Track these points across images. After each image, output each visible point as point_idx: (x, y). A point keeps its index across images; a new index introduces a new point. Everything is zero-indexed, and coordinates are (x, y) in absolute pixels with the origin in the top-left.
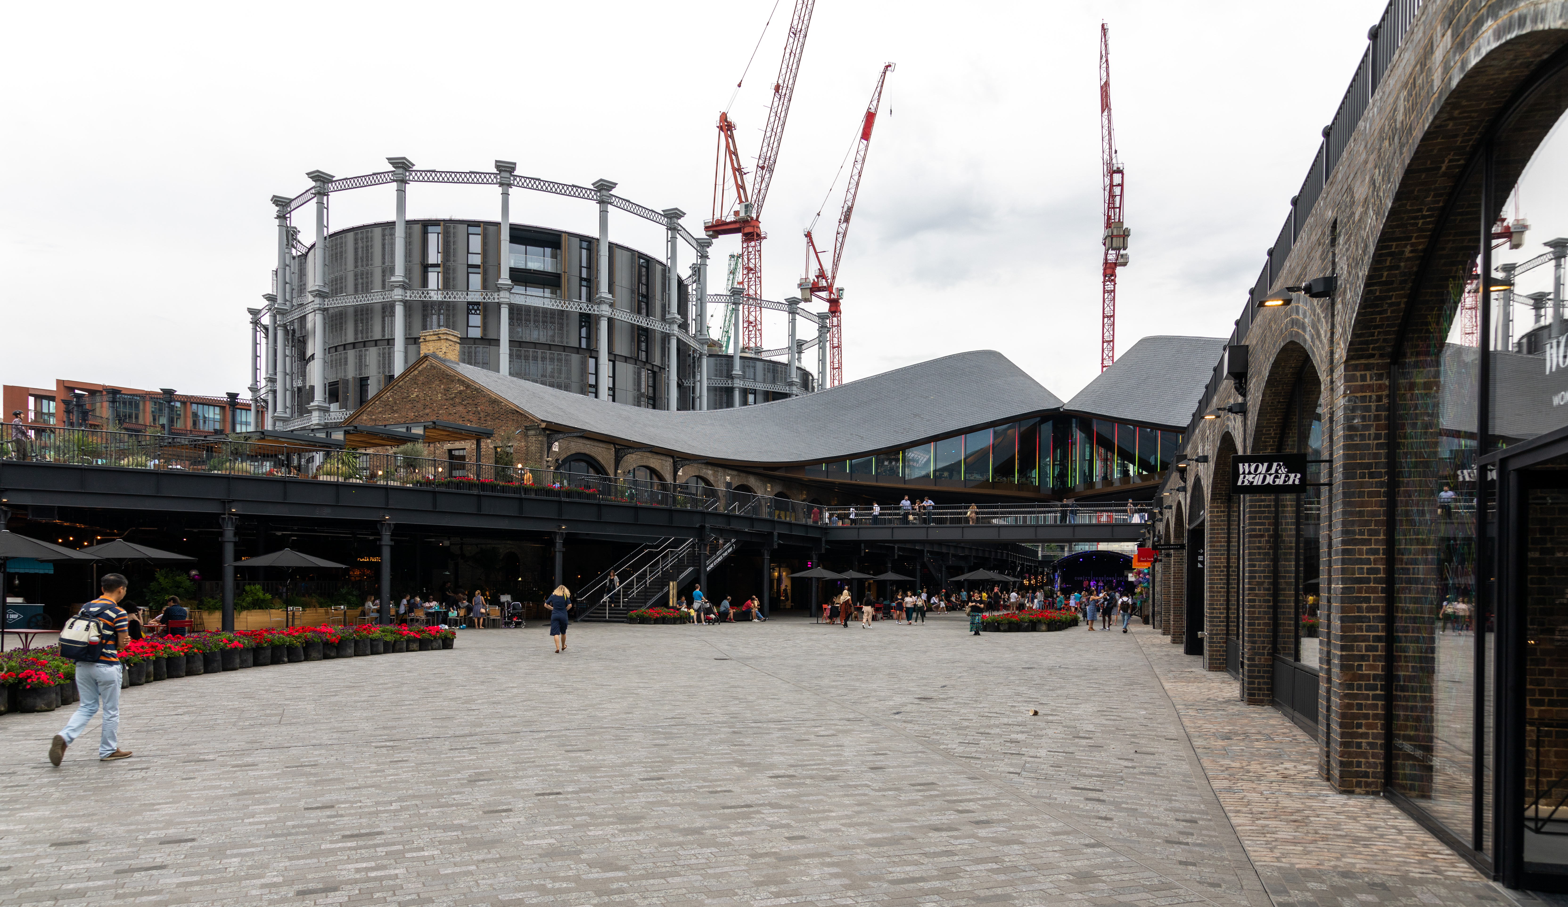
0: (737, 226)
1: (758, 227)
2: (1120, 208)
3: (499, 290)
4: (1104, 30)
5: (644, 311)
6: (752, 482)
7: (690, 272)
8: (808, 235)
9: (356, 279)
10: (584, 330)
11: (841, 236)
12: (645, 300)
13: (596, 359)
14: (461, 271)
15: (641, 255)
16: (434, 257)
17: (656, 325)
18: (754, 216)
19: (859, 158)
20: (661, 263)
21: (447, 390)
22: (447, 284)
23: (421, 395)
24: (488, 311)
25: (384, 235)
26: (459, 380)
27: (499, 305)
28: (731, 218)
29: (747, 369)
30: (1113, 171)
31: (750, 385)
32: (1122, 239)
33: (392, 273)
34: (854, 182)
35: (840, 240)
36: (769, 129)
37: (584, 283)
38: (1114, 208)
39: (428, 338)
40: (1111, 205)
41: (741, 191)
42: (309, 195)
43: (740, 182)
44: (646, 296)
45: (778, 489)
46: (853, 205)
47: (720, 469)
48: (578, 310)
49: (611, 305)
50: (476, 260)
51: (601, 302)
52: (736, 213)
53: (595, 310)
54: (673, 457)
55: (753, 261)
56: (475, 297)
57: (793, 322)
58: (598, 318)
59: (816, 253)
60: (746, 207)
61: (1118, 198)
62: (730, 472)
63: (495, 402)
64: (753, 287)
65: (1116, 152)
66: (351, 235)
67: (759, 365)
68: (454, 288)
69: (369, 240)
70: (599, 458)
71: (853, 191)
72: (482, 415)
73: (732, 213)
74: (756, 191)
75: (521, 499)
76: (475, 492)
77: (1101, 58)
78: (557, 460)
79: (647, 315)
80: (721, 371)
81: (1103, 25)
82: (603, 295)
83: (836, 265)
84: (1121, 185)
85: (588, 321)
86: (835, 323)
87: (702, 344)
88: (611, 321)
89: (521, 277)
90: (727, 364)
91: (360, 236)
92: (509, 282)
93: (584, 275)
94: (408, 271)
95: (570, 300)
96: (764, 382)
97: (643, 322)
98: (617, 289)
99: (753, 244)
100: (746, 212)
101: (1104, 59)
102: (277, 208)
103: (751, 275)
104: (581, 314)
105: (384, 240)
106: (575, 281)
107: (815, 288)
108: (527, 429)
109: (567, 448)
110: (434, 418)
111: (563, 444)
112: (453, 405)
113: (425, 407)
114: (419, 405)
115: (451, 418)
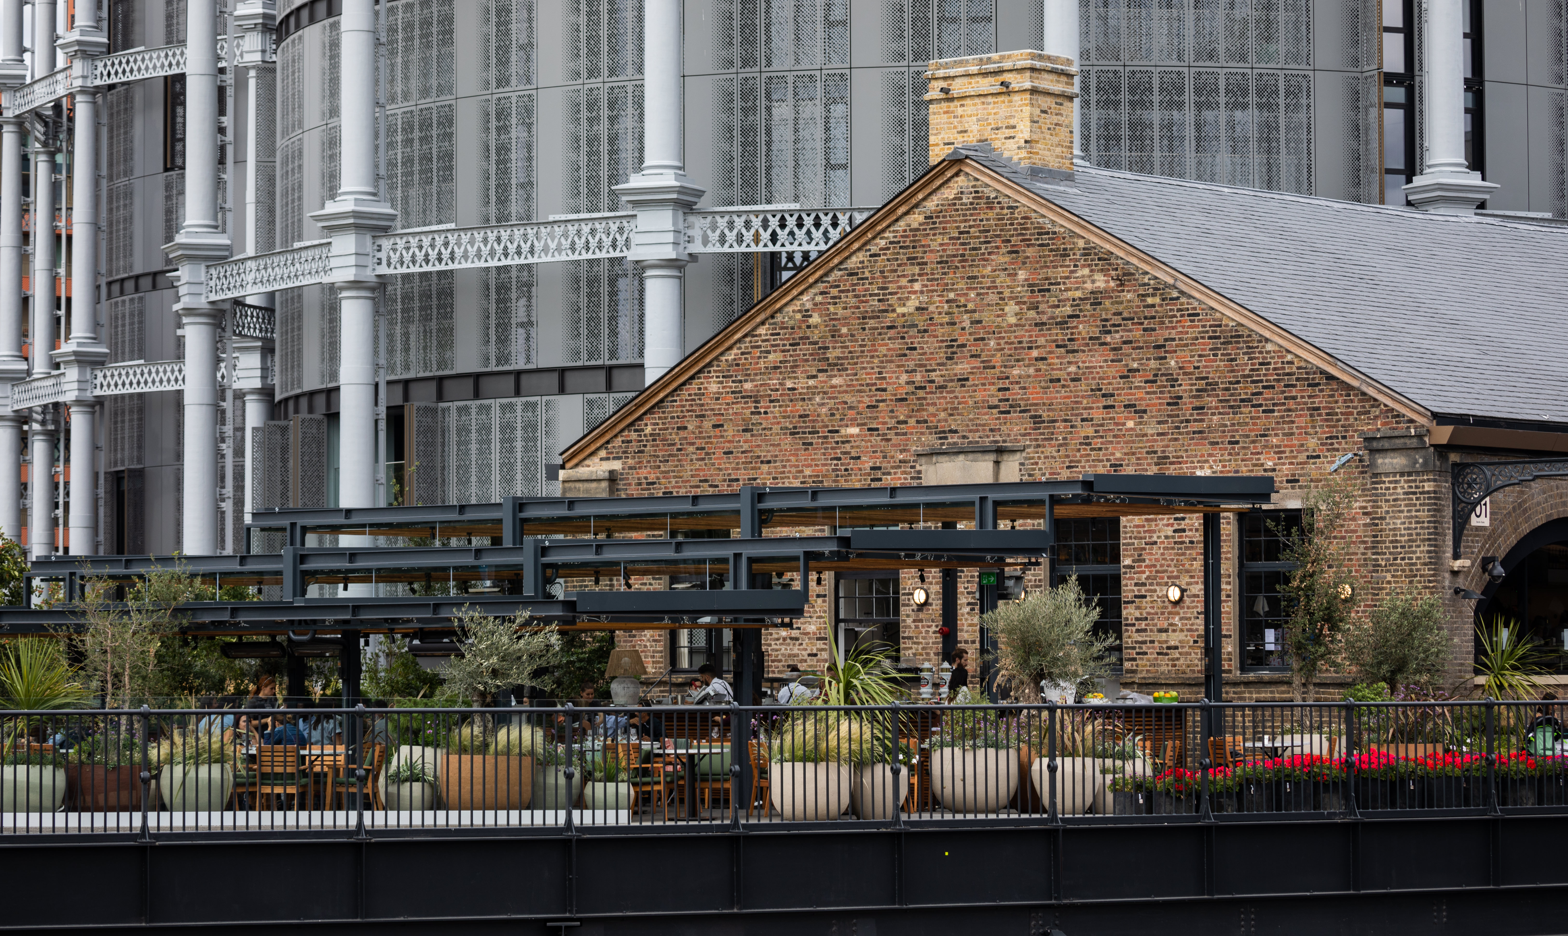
21: (1040, 288)
23: (938, 306)
26: (1093, 252)
63: (1236, 337)
72: (1185, 387)
78: (1486, 562)
108: (1375, 445)
109: (1520, 508)
110: (991, 394)
111: (1507, 498)
112: (1068, 347)
113: (953, 349)
114: (930, 345)
115: (1058, 395)
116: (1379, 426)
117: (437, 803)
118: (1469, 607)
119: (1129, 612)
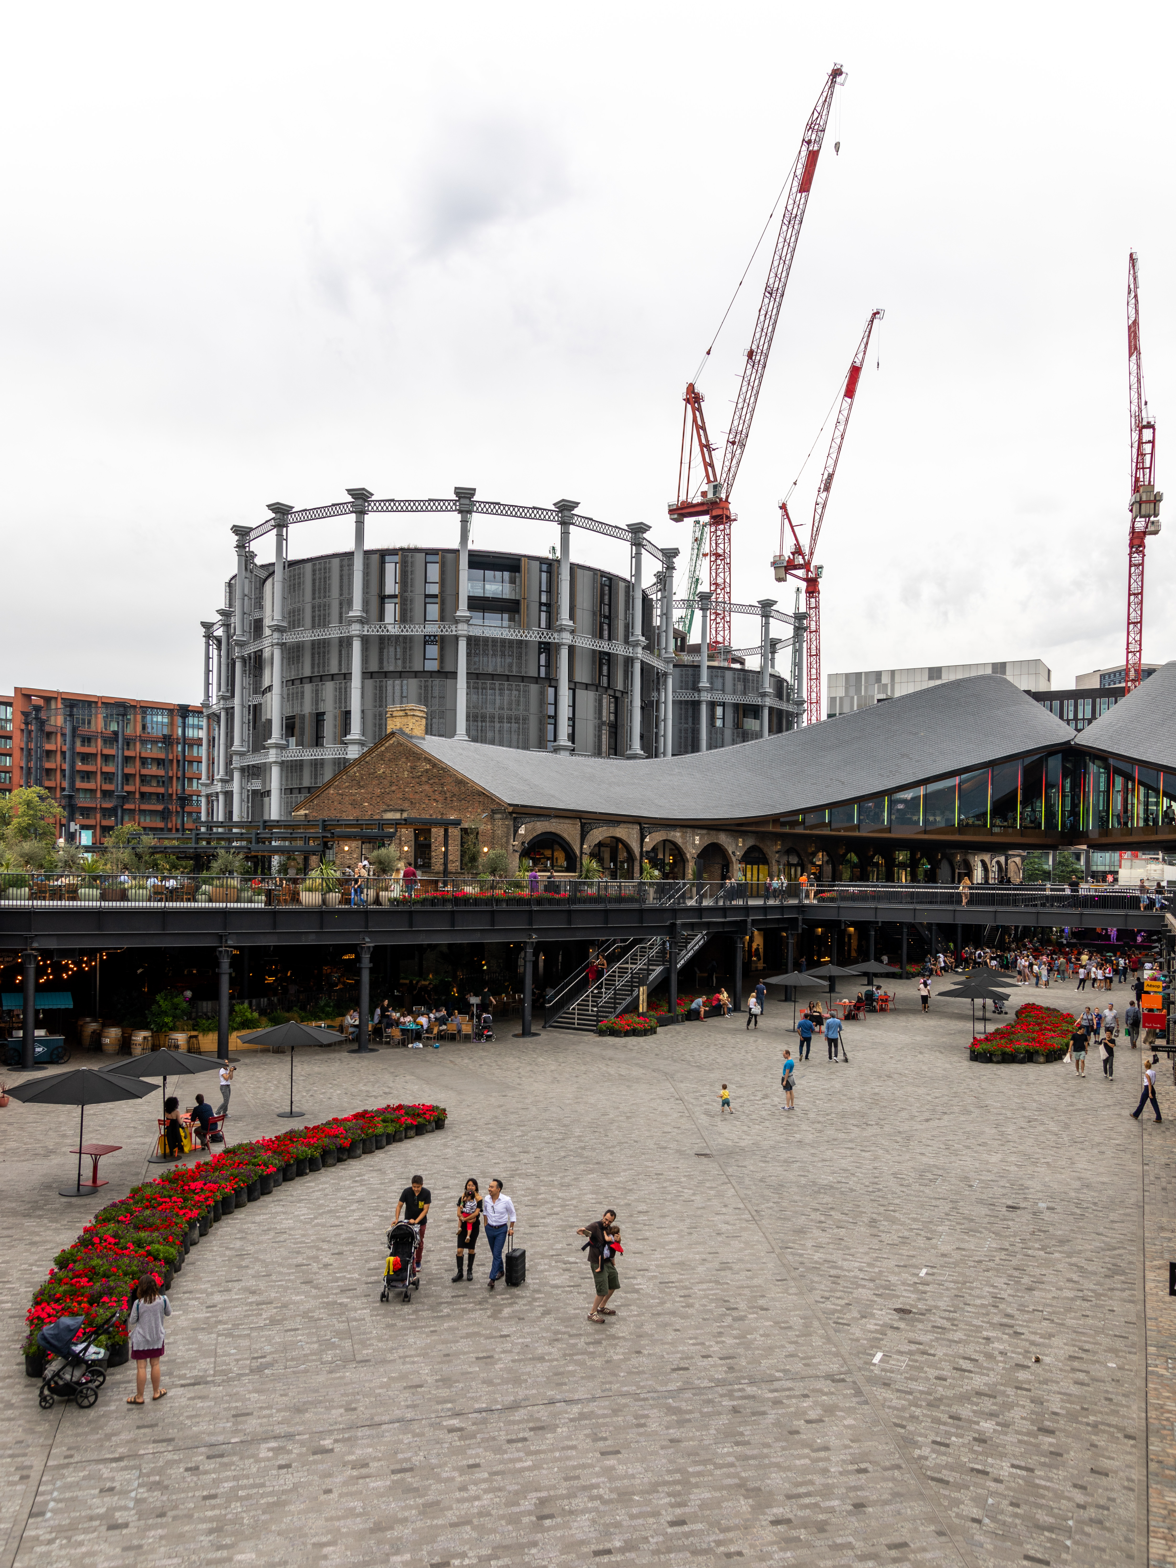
0: (705, 508)
1: (728, 509)
2: (1150, 468)
3: (456, 622)
4: (1132, 259)
5: (606, 633)
6: (723, 839)
7: (654, 580)
8: (783, 507)
9: (313, 612)
10: (543, 656)
11: (820, 506)
12: (607, 621)
13: (556, 688)
14: (419, 601)
15: (603, 574)
16: (391, 587)
17: (619, 649)
18: (723, 496)
19: (842, 419)
20: (624, 580)
21: (413, 768)
22: (404, 618)
23: (388, 772)
24: (446, 643)
25: (341, 566)
26: (425, 758)
27: (457, 638)
28: (698, 499)
29: (715, 679)
30: (1142, 425)
31: (718, 697)
32: (1152, 505)
33: (350, 603)
34: (835, 446)
35: (819, 511)
36: (741, 400)
37: (544, 608)
38: (1143, 468)
39: (395, 714)
40: (1139, 466)
41: (709, 469)
42: (268, 526)
43: (708, 460)
44: (609, 617)
45: (751, 842)
46: (834, 471)
47: (689, 830)
48: (538, 639)
49: (572, 632)
50: (434, 589)
51: (561, 630)
52: (704, 494)
53: (555, 638)
54: (640, 824)
55: (722, 546)
56: (432, 629)
57: (766, 626)
58: (558, 646)
59: (792, 527)
60: (715, 487)
61: (1148, 457)
62: (699, 831)
63: (461, 782)
64: (722, 575)
65: (1146, 403)
66: (309, 566)
67: (729, 674)
68: (411, 621)
69: (327, 570)
70: (565, 836)
71: (834, 456)
72: (448, 795)
73: (699, 494)
74: (726, 469)
75: (493, 912)
76: (449, 908)
77: (1129, 293)
78: (523, 843)
79: (609, 639)
80: (687, 682)
81: (1131, 255)
82: (564, 623)
83: (814, 539)
84: (1153, 442)
85: (548, 649)
86: (813, 605)
87: (668, 662)
88: (572, 649)
89: (478, 604)
90: (694, 675)
91: (318, 567)
92: (468, 614)
93: (544, 599)
94: (366, 603)
95: (529, 628)
96: (734, 693)
97: (605, 647)
98: (579, 613)
99: (721, 527)
100: (715, 493)
101: (1133, 294)
102: (237, 538)
103: (719, 562)
104: (540, 643)
105: (341, 571)
106: (535, 606)
107: (790, 566)
108: (494, 812)
109: (534, 829)
110: (400, 795)
111: (530, 826)
112: (420, 784)
113: (391, 784)
114: (386, 782)
115: (417, 796)
116: (494, 807)
117: (210, 901)
118: (517, 855)
119: (433, 854)
